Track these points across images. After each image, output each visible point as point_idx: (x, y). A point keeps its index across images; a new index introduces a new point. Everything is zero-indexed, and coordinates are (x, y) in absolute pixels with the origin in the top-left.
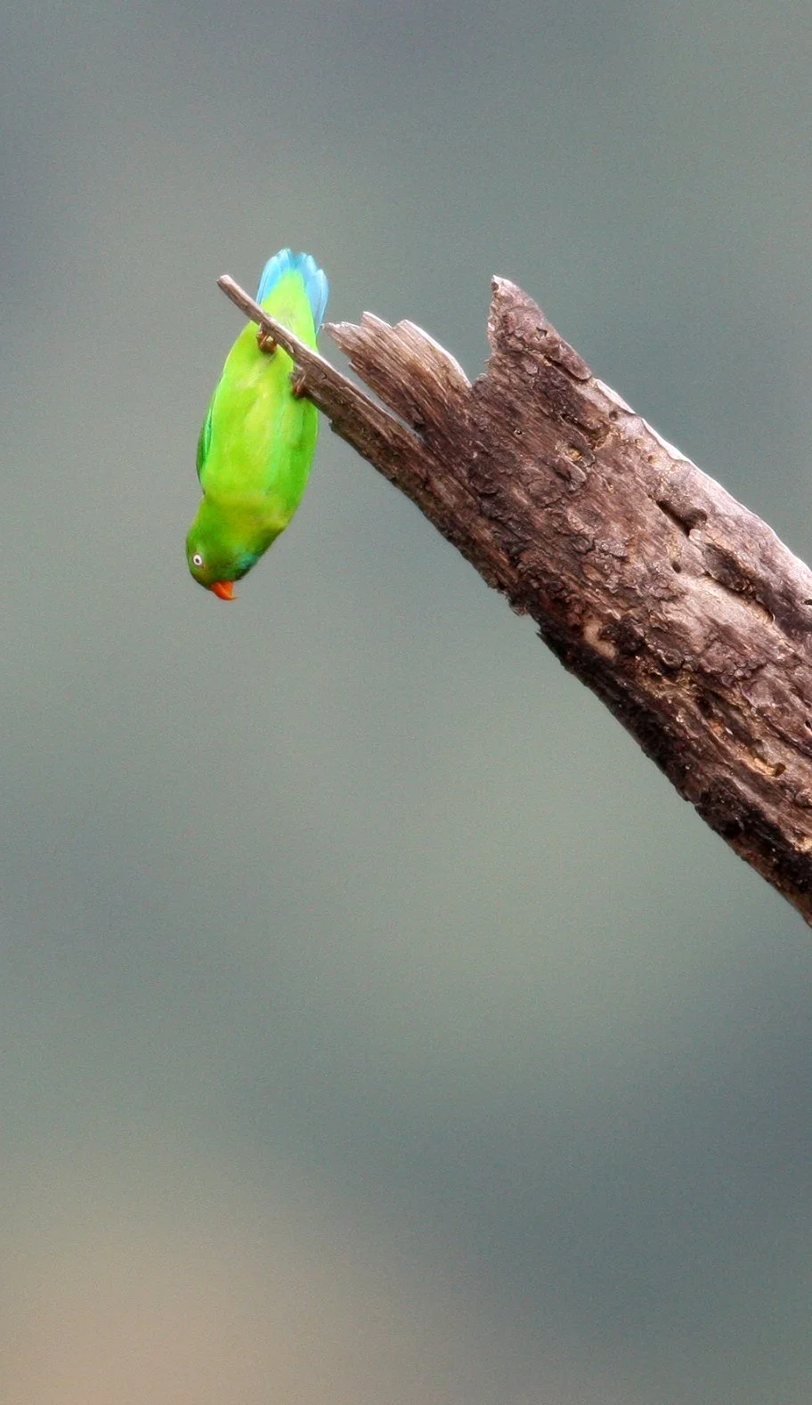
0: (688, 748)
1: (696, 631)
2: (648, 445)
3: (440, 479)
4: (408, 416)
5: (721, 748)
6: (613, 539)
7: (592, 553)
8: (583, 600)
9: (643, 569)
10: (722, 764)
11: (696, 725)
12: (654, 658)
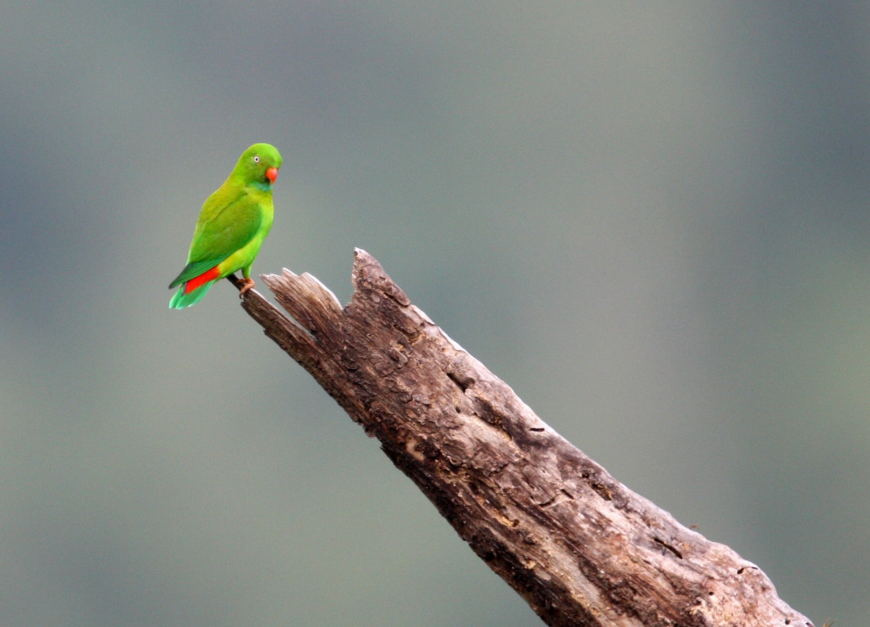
0: (465, 511)
1: (469, 446)
2: (442, 342)
3: (326, 361)
4: (307, 326)
5: (483, 511)
6: (423, 394)
7: (411, 402)
8: (406, 429)
9: (440, 411)
10: (484, 520)
11: (470, 498)
12: (446, 461)
